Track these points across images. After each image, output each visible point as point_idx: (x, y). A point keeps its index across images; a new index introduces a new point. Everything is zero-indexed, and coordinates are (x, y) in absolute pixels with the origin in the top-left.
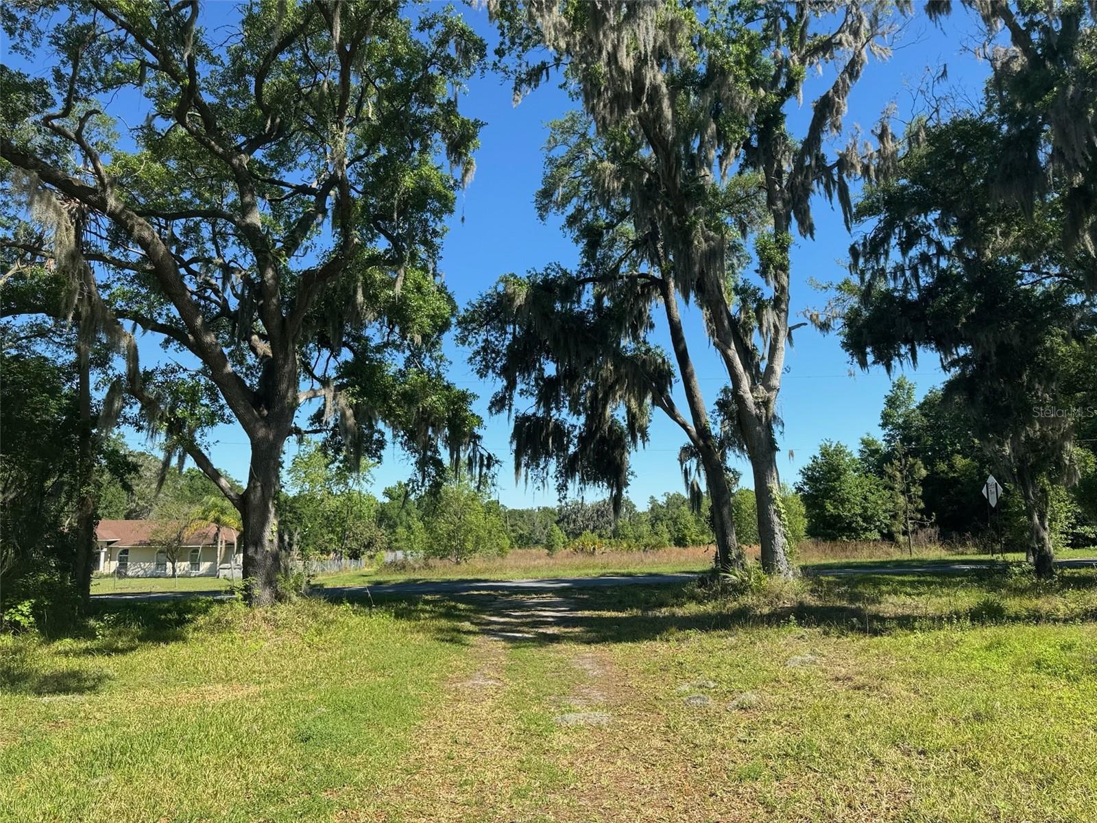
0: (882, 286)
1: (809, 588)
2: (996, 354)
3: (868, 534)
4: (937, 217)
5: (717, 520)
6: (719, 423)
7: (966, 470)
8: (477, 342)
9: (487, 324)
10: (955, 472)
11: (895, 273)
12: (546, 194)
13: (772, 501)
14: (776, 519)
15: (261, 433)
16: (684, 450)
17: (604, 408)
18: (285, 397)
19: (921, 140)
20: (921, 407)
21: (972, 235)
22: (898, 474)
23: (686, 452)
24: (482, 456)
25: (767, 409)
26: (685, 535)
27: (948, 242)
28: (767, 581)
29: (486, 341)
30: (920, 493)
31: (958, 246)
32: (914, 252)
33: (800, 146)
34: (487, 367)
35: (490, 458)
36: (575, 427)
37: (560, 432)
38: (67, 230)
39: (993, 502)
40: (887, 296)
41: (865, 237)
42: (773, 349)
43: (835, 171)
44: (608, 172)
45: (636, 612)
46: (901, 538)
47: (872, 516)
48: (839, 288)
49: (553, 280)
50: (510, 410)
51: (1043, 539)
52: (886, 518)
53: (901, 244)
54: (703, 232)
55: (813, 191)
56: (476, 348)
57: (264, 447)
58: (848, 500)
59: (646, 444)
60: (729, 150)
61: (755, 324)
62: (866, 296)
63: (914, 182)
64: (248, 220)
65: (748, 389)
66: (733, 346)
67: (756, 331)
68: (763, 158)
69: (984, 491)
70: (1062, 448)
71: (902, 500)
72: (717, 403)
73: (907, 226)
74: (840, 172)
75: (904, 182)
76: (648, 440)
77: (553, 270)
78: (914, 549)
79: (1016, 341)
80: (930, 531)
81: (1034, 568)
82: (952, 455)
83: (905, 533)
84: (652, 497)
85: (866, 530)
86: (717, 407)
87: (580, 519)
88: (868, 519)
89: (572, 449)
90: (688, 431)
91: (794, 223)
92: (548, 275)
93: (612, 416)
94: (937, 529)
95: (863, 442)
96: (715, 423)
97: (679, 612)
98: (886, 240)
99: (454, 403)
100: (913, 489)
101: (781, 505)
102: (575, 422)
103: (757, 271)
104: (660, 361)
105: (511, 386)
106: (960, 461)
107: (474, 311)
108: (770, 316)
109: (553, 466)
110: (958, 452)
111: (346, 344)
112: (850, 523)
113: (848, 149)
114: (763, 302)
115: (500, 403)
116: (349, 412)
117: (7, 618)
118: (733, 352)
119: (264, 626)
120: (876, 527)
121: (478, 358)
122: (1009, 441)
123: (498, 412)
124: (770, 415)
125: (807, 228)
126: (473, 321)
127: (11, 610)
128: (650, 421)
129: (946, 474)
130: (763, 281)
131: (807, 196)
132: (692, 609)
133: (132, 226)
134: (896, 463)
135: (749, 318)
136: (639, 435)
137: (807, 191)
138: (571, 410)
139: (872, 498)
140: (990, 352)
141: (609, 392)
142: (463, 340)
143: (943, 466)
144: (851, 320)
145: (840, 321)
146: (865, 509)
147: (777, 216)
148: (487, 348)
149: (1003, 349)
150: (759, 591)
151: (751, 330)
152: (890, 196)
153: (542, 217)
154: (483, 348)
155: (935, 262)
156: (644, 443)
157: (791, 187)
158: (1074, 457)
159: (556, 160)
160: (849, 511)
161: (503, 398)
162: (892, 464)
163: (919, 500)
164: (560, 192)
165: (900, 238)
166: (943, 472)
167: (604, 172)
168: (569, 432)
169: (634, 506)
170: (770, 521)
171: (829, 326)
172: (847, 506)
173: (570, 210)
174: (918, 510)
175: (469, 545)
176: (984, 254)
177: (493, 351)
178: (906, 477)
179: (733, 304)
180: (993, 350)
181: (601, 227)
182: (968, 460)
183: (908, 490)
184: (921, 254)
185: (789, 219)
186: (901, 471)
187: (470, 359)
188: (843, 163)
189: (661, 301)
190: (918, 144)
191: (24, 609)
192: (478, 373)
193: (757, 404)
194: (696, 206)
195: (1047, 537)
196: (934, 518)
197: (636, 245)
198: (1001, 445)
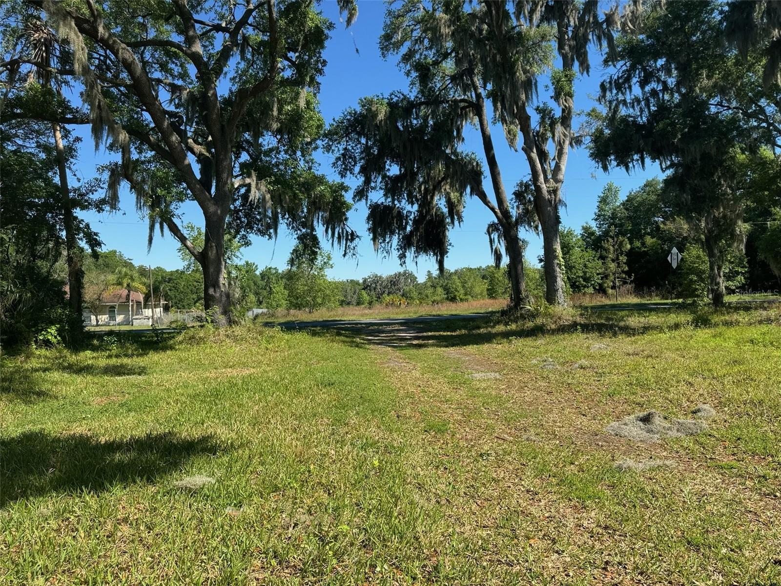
0: (623, 111)
1: (579, 313)
2: (700, 160)
3: (586, 289)
4: (663, 63)
5: (513, 272)
6: (515, 208)
7: (654, 246)
8: (339, 150)
9: (346, 136)
10: (646, 247)
11: (633, 103)
12: (387, 37)
13: (556, 257)
14: (558, 270)
15: (212, 209)
16: (490, 226)
17: (432, 198)
18: (226, 183)
19: (662, 4)
20: (623, 204)
21: (687, 77)
22: (611, 248)
23: (492, 228)
24: (347, 232)
25: (555, 195)
26: (455, 296)
27: (671, 82)
28: (552, 309)
29: (345, 149)
30: (625, 261)
31: (679, 84)
32: (648, 88)
33: (582, 6)
34: (346, 169)
35: (352, 234)
36: (411, 212)
37: (401, 217)
38: (82, 50)
39: (674, 265)
40: (624, 120)
41: (611, 77)
42: (560, 153)
43: (605, 26)
44: (443, 21)
45: (463, 332)
46: (610, 291)
47: (590, 277)
48: (589, 115)
49: (397, 103)
50: (367, 200)
51: (719, 283)
52: (598, 279)
53: (640, 82)
54: (522, 66)
55: (590, 40)
56: (337, 155)
57: (215, 219)
58: (574, 267)
59: (461, 223)
60: (536, 7)
61: (549, 134)
62: (611, 120)
63: (648, 37)
64: (194, 49)
65: (543, 181)
66: (535, 150)
67: (550, 140)
68: (557, 14)
69: (669, 258)
70: (735, 223)
71: (613, 266)
72: (514, 193)
73: (644, 69)
74: (608, 26)
75: (641, 37)
76: (462, 221)
77: (396, 96)
78: (619, 298)
79: (713, 151)
80: (629, 286)
81: (712, 302)
82: (644, 236)
83: (613, 287)
84: (429, 272)
85: (585, 287)
86: (514, 196)
87: (378, 287)
88: (587, 279)
89: (409, 229)
90: (495, 213)
91: (576, 64)
92: (392, 99)
93: (437, 204)
94: (633, 285)
95: (584, 228)
96: (513, 208)
97: (494, 331)
98: (628, 80)
99: (335, 191)
100: (621, 258)
101: (562, 260)
102: (411, 209)
103: (552, 97)
104: (475, 164)
105: (367, 181)
106: (649, 240)
107: (338, 126)
108: (559, 129)
109: (395, 240)
110: (648, 234)
111: (244, 149)
112: (576, 282)
113: (612, 9)
114: (556, 119)
115: (361, 194)
116: (268, 196)
117: (41, 338)
118: (534, 155)
119: (228, 341)
120: (591, 285)
121: (339, 163)
122: (704, 219)
123: (359, 200)
124: (557, 199)
125: (585, 67)
126: (337, 134)
127: (43, 332)
128: (464, 207)
129: (640, 249)
130: (556, 104)
131: (586, 43)
132: (501, 328)
133: (118, 50)
134: (610, 240)
135: (546, 130)
136: (456, 217)
137: (586, 40)
138: (408, 200)
139: (590, 265)
140: (696, 159)
141: (437, 187)
142: (328, 148)
143: (638, 244)
144: (598, 138)
145: (588, 139)
146: (585, 273)
147: (565, 57)
148: (346, 156)
149: (705, 157)
150: (547, 315)
151: (547, 139)
152: (632, 47)
153: (384, 55)
154: (343, 154)
155: (661, 95)
156: (459, 223)
157: (575, 36)
158: (742, 229)
159: (394, 12)
160: (575, 274)
161: (363, 189)
162: (608, 241)
163: (624, 265)
164: (399, 36)
165: (639, 77)
166: (638, 247)
167: (441, 21)
168: (407, 216)
169: (416, 278)
170: (554, 271)
171: (581, 141)
172: (574, 271)
173: (404, 50)
174: (623, 272)
175: (319, 300)
176: (694, 91)
177: (350, 157)
178: (617, 250)
179: (535, 120)
180: (698, 157)
181: (429, 63)
182: (655, 239)
183: (618, 259)
184: (652, 90)
185: (573, 60)
186: (613, 246)
187: (334, 164)
188: (609, 19)
189: (476, 120)
190: (661, 7)
191: (53, 332)
192: (339, 173)
193: (549, 192)
194: (517, 47)
195: (721, 282)
196: (633, 277)
197: (453, 78)
198: (700, 221)
